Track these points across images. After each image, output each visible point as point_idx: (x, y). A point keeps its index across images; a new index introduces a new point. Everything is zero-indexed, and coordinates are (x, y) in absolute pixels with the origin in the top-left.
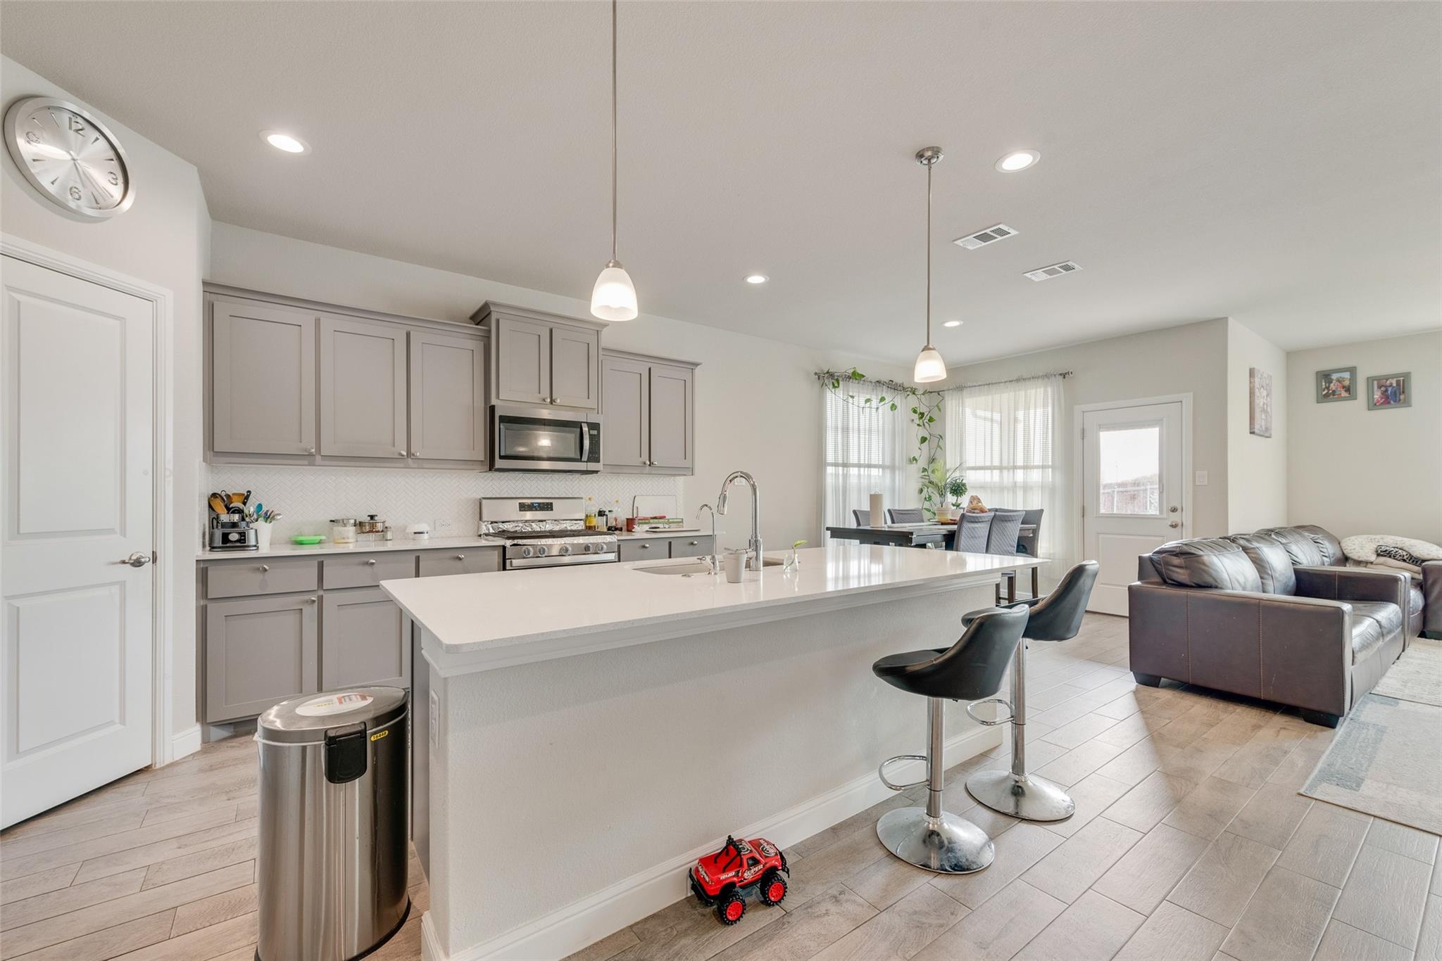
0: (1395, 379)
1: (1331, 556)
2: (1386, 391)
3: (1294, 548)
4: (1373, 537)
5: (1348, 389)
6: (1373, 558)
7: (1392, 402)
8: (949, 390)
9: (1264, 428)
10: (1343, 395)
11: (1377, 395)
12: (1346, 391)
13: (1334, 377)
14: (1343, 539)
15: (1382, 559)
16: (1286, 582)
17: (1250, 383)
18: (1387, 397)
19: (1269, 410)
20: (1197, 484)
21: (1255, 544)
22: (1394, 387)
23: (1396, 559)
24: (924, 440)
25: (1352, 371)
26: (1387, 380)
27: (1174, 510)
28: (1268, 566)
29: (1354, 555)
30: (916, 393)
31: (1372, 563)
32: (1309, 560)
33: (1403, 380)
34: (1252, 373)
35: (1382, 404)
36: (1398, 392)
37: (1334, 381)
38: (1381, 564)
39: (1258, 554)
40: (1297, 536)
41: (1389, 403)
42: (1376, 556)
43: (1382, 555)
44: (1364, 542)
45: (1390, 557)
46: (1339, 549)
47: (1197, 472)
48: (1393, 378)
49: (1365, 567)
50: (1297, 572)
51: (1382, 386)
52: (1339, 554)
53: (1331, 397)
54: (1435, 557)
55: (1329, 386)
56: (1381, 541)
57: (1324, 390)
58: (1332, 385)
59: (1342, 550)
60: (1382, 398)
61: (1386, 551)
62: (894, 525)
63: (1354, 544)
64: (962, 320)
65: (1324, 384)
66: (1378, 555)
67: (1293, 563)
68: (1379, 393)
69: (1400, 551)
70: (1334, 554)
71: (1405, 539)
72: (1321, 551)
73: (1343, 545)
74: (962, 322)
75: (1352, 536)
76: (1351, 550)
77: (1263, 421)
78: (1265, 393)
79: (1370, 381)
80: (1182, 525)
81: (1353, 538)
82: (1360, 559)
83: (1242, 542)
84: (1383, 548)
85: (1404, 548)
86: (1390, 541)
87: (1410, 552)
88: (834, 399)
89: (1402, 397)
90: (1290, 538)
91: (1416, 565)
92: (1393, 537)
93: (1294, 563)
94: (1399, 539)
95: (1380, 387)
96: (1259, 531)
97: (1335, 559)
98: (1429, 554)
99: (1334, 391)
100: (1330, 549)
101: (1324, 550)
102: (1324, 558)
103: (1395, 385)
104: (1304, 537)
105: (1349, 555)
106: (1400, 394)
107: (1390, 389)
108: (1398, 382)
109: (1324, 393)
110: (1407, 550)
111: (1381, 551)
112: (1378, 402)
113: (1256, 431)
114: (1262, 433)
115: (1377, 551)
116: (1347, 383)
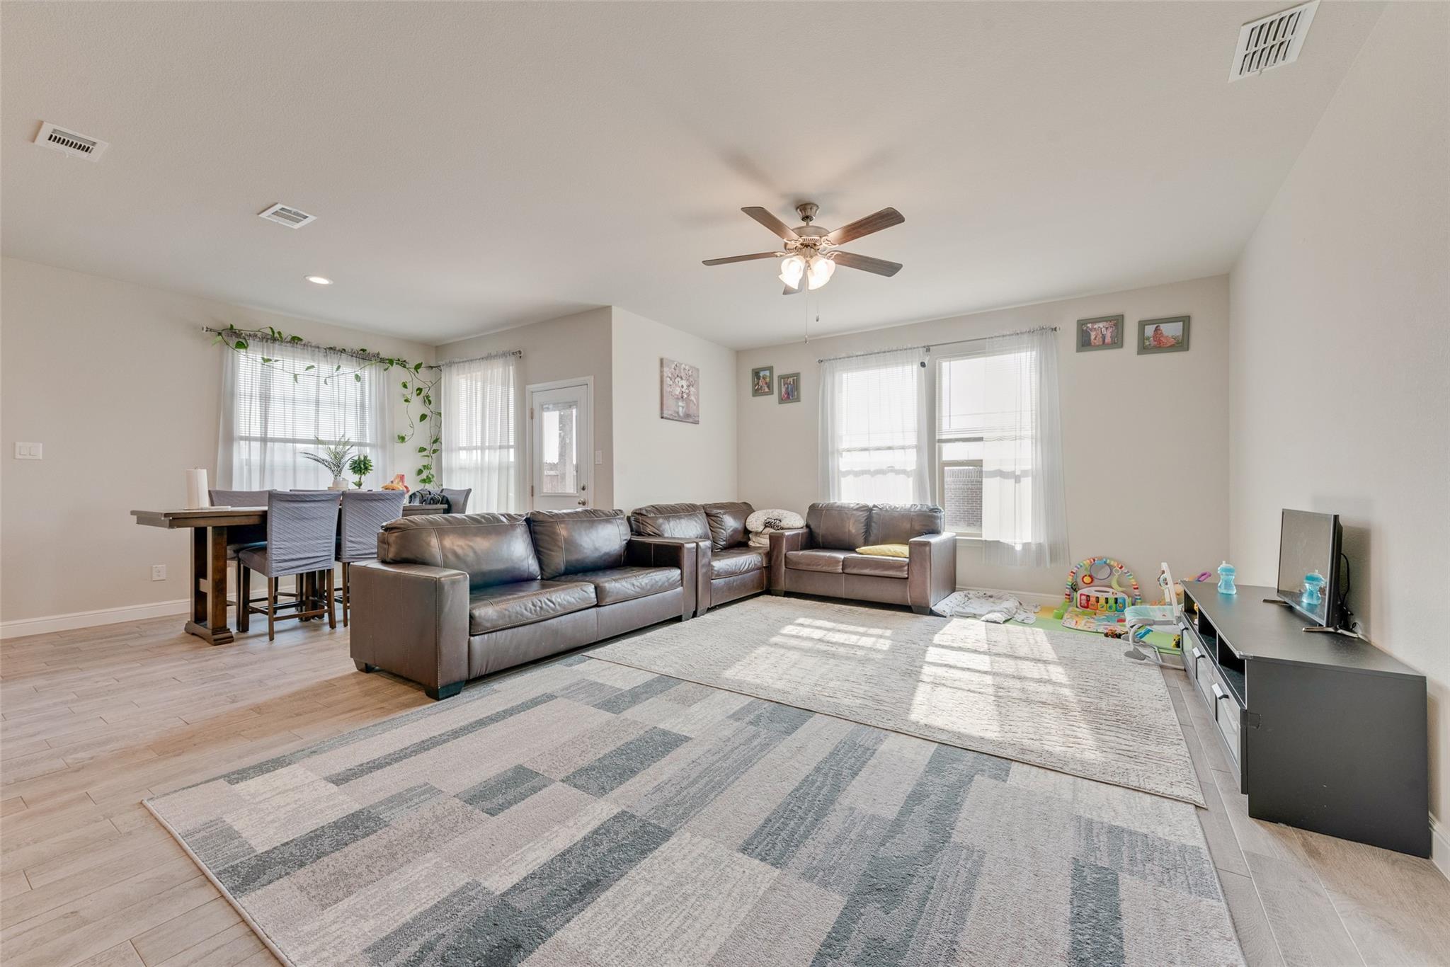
0: (792, 378)
1: (728, 528)
2: (788, 388)
6: (760, 528)
7: (791, 398)
9: (681, 414)
10: (766, 390)
11: (783, 390)
12: (768, 387)
13: (762, 374)
14: (748, 515)
15: (767, 530)
17: (661, 372)
18: (788, 394)
19: (692, 398)
20: (596, 462)
24: (423, 417)
25: (770, 369)
26: (788, 378)
27: (584, 488)
28: (559, 538)
30: (407, 366)
31: (760, 533)
33: (797, 379)
34: (662, 362)
35: (786, 399)
36: (794, 389)
37: (761, 378)
39: (554, 528)
42: (763, 527)
43: (767, 526)
44: (761, 516)
45: (772, 527)
47: (596, 452)
52: (739, 527)
53: (760, 392)
54: (797, 527)
55: (759, 383)
56: (771, 514)
57: (756, 386)
60: (785, 394)
61: (769, 522)
62: (213, 507)
63: (754, 517)
64: (333, 280)
65: (756, 380)
69: (778, 522)
70: (733, 527)
71: (784, 511)
73: (748, 519)
74: (332, 282)
76: (749, 523)
77: (681, 408)
78: (684, 383)
80: (588, 502)
81: (756, 514)
85: (781, 520)
86: (776, 514)
87: (783, 522)
88: (248, 364)
89: (796, 393)
92: (778, 510)
94: (781, 511)
95: (785, 384)
98: (794, 524)
103: (792, 383)
106: (795, 391)
107: (790, 386)
108: (794, 381)
109: (756, 388)
112: (784, 397)
113: (666, 416)
114: (677, 419)
115: (764, 523)
116: (768, 380)
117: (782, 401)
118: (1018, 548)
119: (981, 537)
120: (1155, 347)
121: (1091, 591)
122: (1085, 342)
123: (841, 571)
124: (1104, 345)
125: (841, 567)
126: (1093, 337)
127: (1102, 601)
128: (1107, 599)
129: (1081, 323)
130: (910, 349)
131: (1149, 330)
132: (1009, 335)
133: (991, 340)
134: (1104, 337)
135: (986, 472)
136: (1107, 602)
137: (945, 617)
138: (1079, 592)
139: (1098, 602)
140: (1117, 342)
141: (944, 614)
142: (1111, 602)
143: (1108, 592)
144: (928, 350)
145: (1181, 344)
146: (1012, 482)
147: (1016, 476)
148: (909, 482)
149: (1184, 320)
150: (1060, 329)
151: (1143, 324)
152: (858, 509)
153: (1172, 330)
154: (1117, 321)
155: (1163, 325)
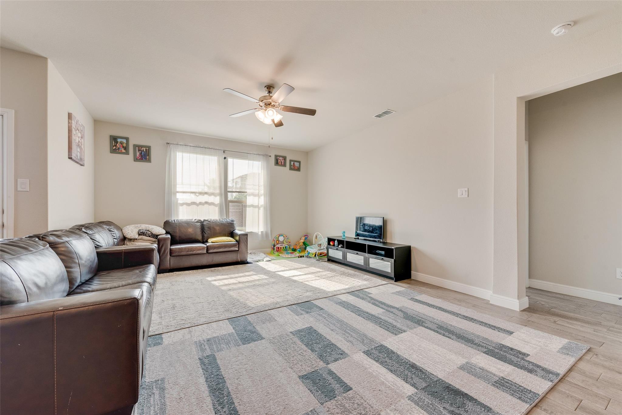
0: (145, 148)
1: (118, 238)
2: (141, 153)
3: (97, 237)
4: (137, 225)
5: (125, 148)
6: (137, 236)
7: (144, 159)
9: (79, 158)
10: (123, 151)
11: (138, 154)
12: (124, 149)
13: (119, 140)
14: (123, 228)
15: (141, 237)
16: (90, 266)
17: (69, 123)
18: (142, 156)
19: (82, 147)
20: (19, 189)
21: (65, 239)
22: (144, 152)
23: (146, 236)
25: (127, 139)
26: (142, 148)
28: (75, 256)
29: (129, 236)
31: (136, 239)
32: (107, 244)
33: (148, 149)
34: (70, 116)
35: (139, 159)
36: (146, 155)
37: (119, 143)
38: (140, 239)
39: (68, 247)
40: (100, 229)
41: (142, 159)
42: (138, 235)
43: (141, 235)
44: (133, 229)
45: (144, 235)
46: (122, 233)
47: (19, 180)
48: (144, 147)
49: (133, 242)
50: (98, 254)
51: (140, 150)
52: (122, 237)
53: (117, 151)
54: (161, 234)
55: (116, 145)
56: (140, 227)
57: (114, 147)
58: (118, 144)
59: (123, 233)
60: (140, 156)
61: (143, 232)
63: (128, 230)
65: (114, 143)
66: (139, 235)
67: (95, 247)
68: (139, 154)
69: (148, 232)
70: (119, 237)
71: (150, 226)
72: (113, 236)
73: (123, 231)
75: (127, 225)
76: (127, 233)
77: (78, 153)
78: (80, 135)
79: (135, 146)
81: (128, 227)
82: (132, 238)
83: (52, 239)
84: (141, 231)
85: (150, 230)
86: (144, 227)
87: (152, 232)
89: (148, 157)
90: (95, 230)
91: (154, 238)
92: (145, 225)
93: (97, 247)
94: (147, 225)
95: (139, 151)
96: (73, 227)
97: (120, 240)
98: (159, 232)
99: (118, 148)
100: (117, 234)
101: (114, 235)
102: (115, 240)
103: (145, 151)
104: (103, 228)
105: (127, 236)
106: (147, 156)
107: (143, 152)
108: (146, 150)
109: (114, 148)
110: (151, 231)
111: (140, 233)
112: (138, 157)
113: (73, 157)
114: (77, 160)
115: (138, 233)
116: (125, 145)
117: (136, 160)
118: (260, 233)
119: (246, 231)
120: (293, 169)
121: (279, 246)
122: (277, 163)
123: (206, 252)
124: (282, 165)
125: (206, 250)
126: (279, 162)
127: (282, 248)
128: (283, 247)
129: (276, 156)
130: (218, 149)
131: (292, 163)
132: (256, 154)
133: (250, 154)
134: (282, 162)
135: (248, 205)
136: (283, 248)
137: (252, 263)
138: (276, 246)
139: (281, 248)
141: (251, 262)
142: (284, 248)
143: (283, 245)
144: (224, 152)
145: (298, 169)
146: (257, 209)
147: (258, 207)
148: (217, 209)
149: (299, 162)
150: (270, 156)
151: (291, 161)
152: (197, 222)
153: (297, 164)
154: (285, 158)
155: (295, 163)
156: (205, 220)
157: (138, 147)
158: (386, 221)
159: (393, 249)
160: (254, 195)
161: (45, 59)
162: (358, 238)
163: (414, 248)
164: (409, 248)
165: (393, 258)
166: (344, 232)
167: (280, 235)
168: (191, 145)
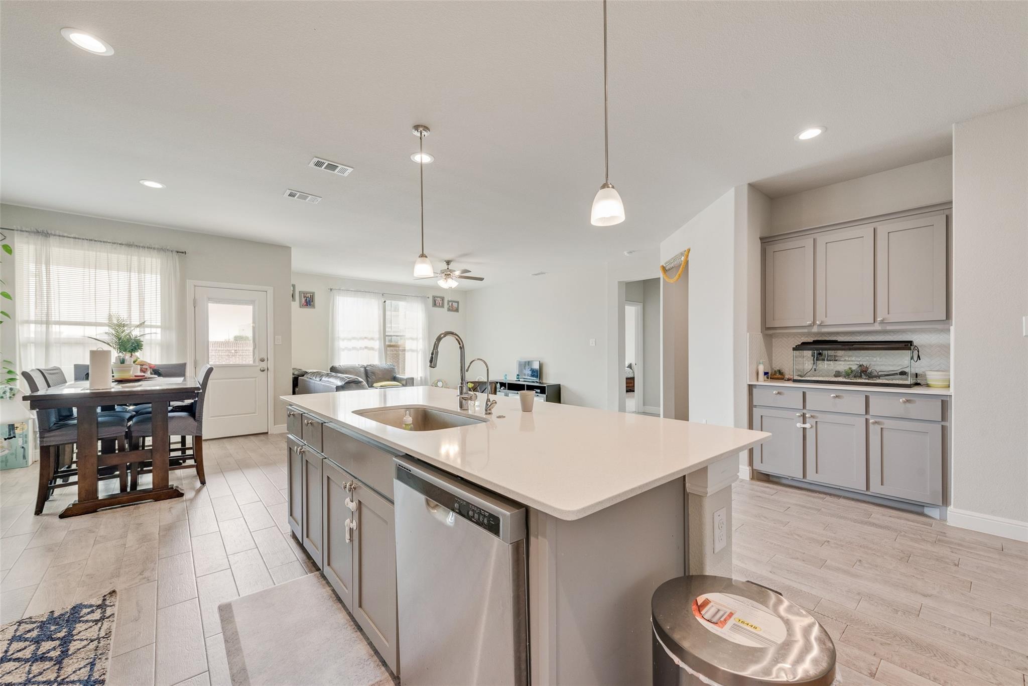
2: (306, 299)
7: (309, 305)
8: (17, 230)
18: (307, 303)
20: (276, 343)
22: (309, 298)
25: (293, 286)
26: (307, 294)
27: (262, 360)
33: (312, 295)
35: (305, 305)
41: (307, 305)
47: (276, 337)
48: (309, 294)
60: (305, 303)
68: (304, 300)
79: (301, 293)
80: (268, 369)
95: (304, 298)
106: (311, 302)
108: (310, 296)
112: (303, 303)
116: (292, 292)
117: (301, 306)
118: (419, 379)
120: (451, 310)
122: (435, 304)
124: (439, 306)
126: (437, 303)
129: (434, 297)
130: (378, 293)
131: (450, 303)
132: (414, 296)
133: (408, 297)
134: (440, 303)
135: (407, 350)
140: (443, 306)
144: (383, 295)
145: (457, 310)
146: (415, 354)
147: (417, 351)
148: (377, 354)
149: (458, 302)
150: (428, 298)
151: (449, 302)
152: (361, 367)
153: (455, 305)
154: (443, 299)
155: (453, 303)
156: (367, 365)
157: (303, 294)
158: (542, 364)
159: (545, 387)
160: (412, 339)
161: (290, 248)
162: (519, 380)
163: (563, 386)
164: (560, 385)
165: (545, 394)
166: (506, 375)
167: (438, 381)
168: (352, 290)
